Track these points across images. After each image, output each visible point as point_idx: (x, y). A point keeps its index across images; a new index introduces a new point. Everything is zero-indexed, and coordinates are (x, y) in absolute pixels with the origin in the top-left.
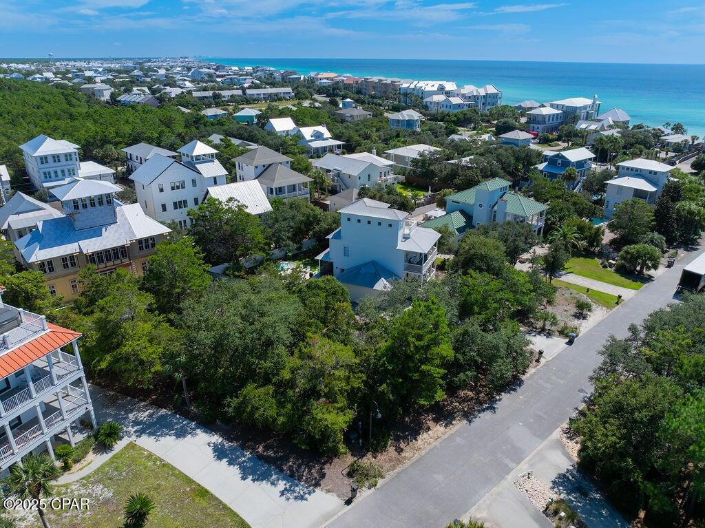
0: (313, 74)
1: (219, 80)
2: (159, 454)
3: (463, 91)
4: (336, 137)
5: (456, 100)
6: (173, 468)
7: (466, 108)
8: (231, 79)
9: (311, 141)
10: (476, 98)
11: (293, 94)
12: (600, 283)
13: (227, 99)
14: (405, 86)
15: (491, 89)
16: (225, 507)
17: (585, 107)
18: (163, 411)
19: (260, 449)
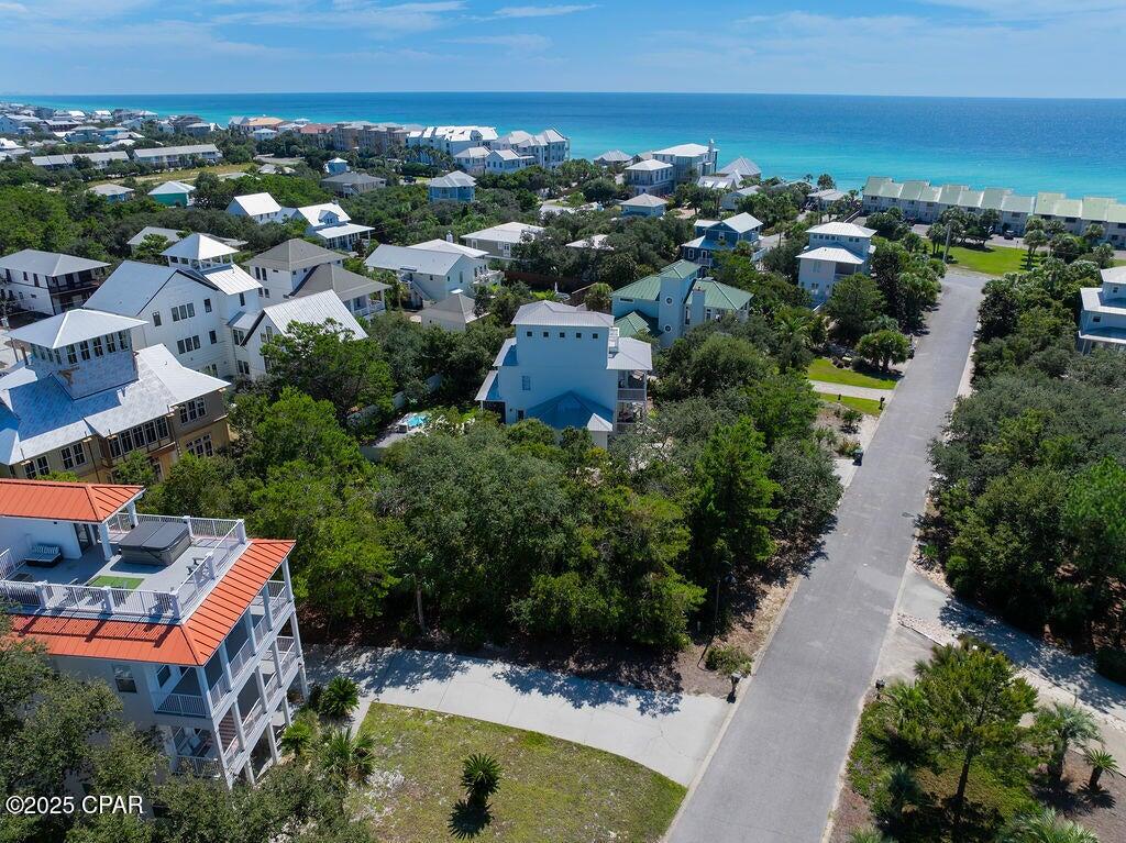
0: (237, 120)
1: (61, 134)
2: (431, 706)
3: (512, 141)
4: (355, 220)
5: (508, 155)
6: (468, 720)
7: (523, 167)
8: (85, 132)
9: (320, 228)
10: (534, 150)
11: (220, 155)
12: (846, 386)
13: (101, 167)
14: (415, 134)
15: (554, 137)
16: (580, 747)
17: (700, 158)
18: (388, 651)
19: (572, 665)
